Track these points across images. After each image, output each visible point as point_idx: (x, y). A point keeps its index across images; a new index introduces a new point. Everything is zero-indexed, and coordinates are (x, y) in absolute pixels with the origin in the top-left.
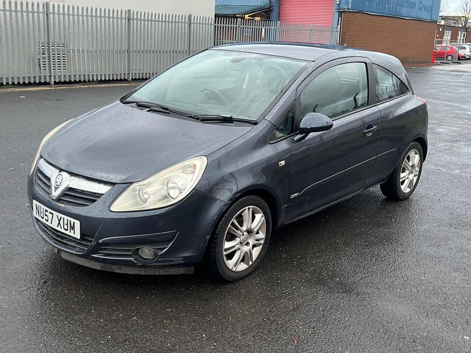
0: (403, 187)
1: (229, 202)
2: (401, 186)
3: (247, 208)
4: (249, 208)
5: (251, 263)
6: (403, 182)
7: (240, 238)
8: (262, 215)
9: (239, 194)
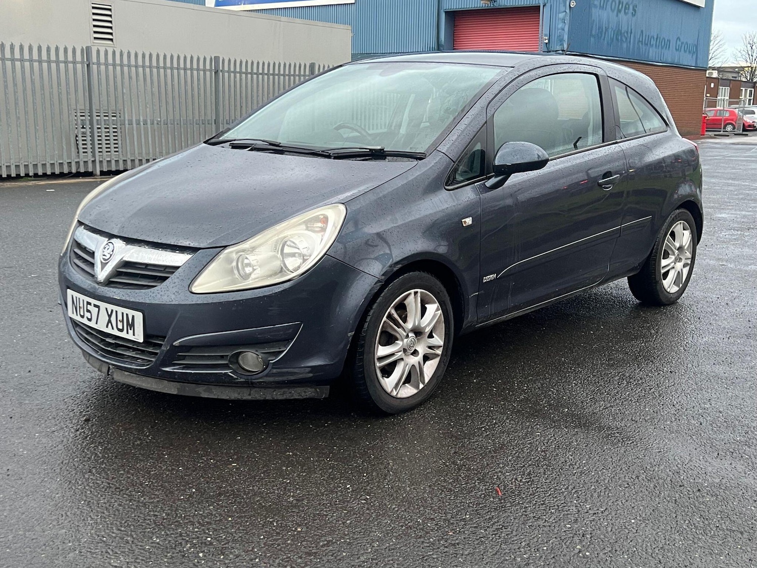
0: (666, 283)
1: (383, 277)
2: (663, 281)
3: (412, 291)
4: (416, 293)
5: (421, 386)
6: (666, 275)
7: (402, 340)
8: (438, 306)
9: (400, 266)
